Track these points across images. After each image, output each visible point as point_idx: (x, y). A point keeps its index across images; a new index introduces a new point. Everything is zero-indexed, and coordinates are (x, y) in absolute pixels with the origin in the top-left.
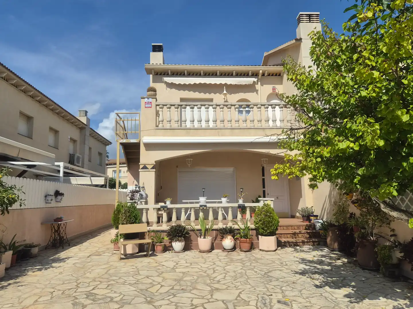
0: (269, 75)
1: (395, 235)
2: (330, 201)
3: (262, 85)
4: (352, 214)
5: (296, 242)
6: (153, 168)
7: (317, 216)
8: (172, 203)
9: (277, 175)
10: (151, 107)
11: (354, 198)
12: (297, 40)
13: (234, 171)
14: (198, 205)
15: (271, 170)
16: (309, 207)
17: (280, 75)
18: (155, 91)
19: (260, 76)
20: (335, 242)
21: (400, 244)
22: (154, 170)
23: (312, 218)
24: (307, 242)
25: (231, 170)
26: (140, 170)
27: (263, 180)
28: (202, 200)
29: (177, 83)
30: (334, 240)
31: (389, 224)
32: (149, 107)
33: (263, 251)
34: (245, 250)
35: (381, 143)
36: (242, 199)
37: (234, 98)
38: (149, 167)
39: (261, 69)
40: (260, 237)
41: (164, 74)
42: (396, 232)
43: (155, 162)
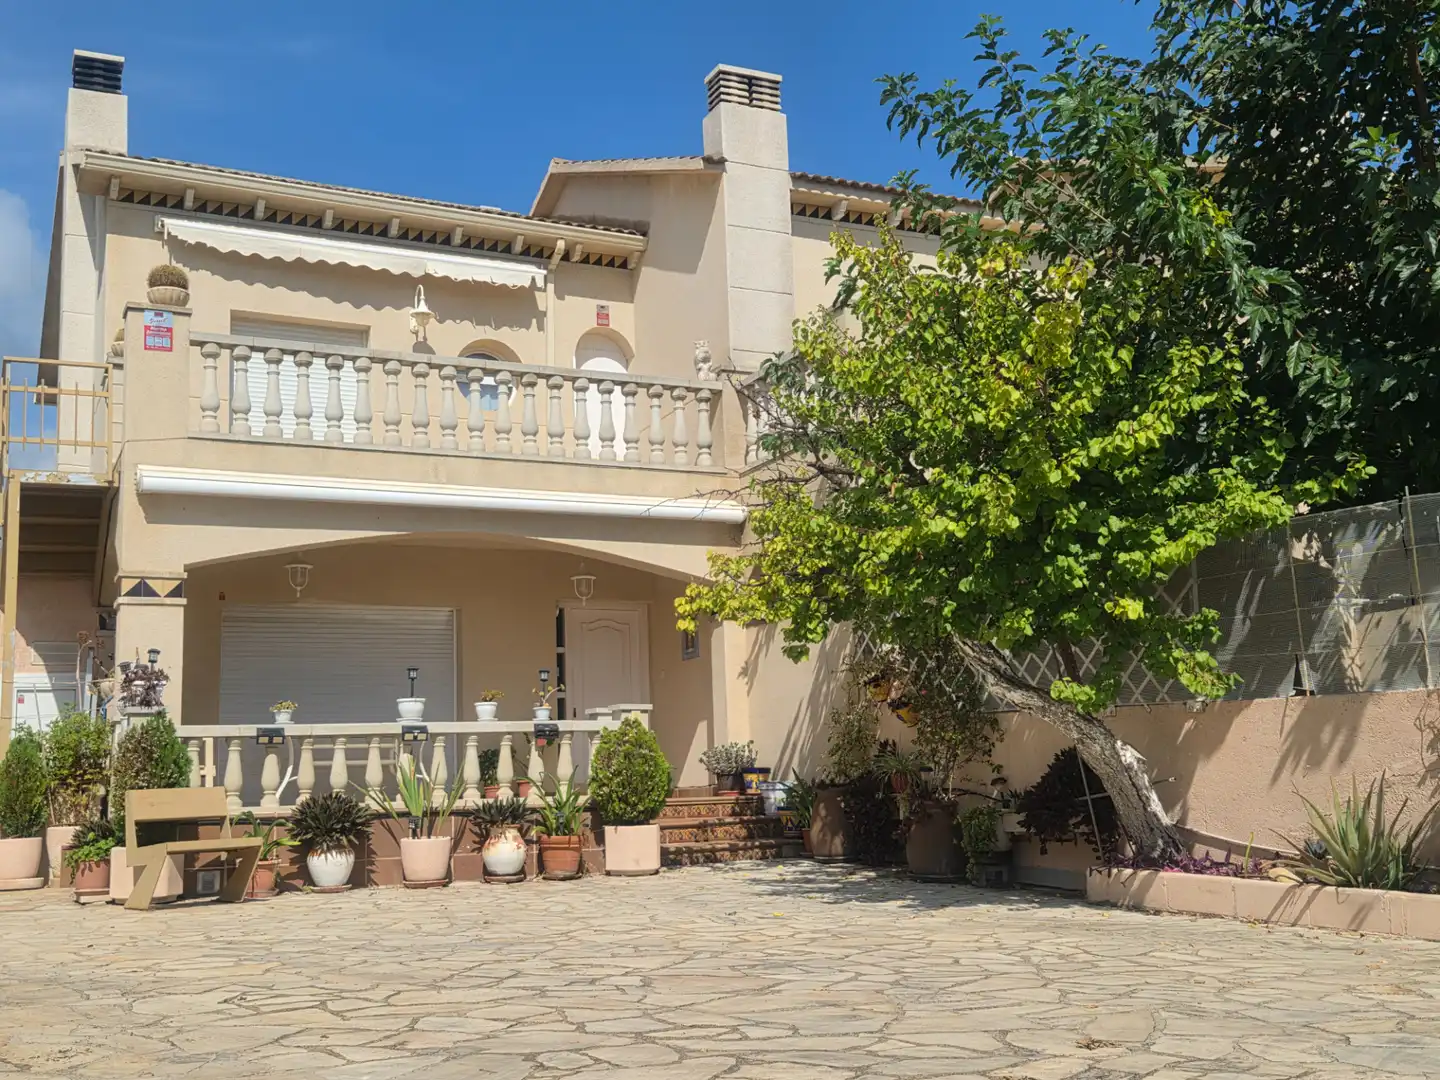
0: (585, 260)
1: (1003, 781)
2: (814, 718)
3: (560, 295)
4: (884, 745)
5: (713, 851)
6: (176, 593)
7: (765, 771)
8: (296, 718)
9: (694, 616)
10: (170, 350)
11: (893, 695)
12: (708, 160)
13: (449, 622)
14: (395, 728)
15: (677, 601)
16: (743, 741)
17: (624, 265)
18: (183, 284)
19: (556, 258)
20: (834, 834)
21: (1015, 795)
22: (184, 601)
23: (751, 777)
24: (745, 849)
25: (439, 615)
26: (120, 600)
27: (560, 658)
28: (410, 709)
29: (224, 249)
30: (831, 829)
31: (988, 753)
32: (162, 349)
33: (619, 874)
34: (561, 874)
35: (1014, 523)
36: (546, 706)
37: (453, 337)
38: (162, 588)
39: (561, 235)
40: (609, 830)
41: (162, 203)
42: (1005, 773)
43: (188, 568)
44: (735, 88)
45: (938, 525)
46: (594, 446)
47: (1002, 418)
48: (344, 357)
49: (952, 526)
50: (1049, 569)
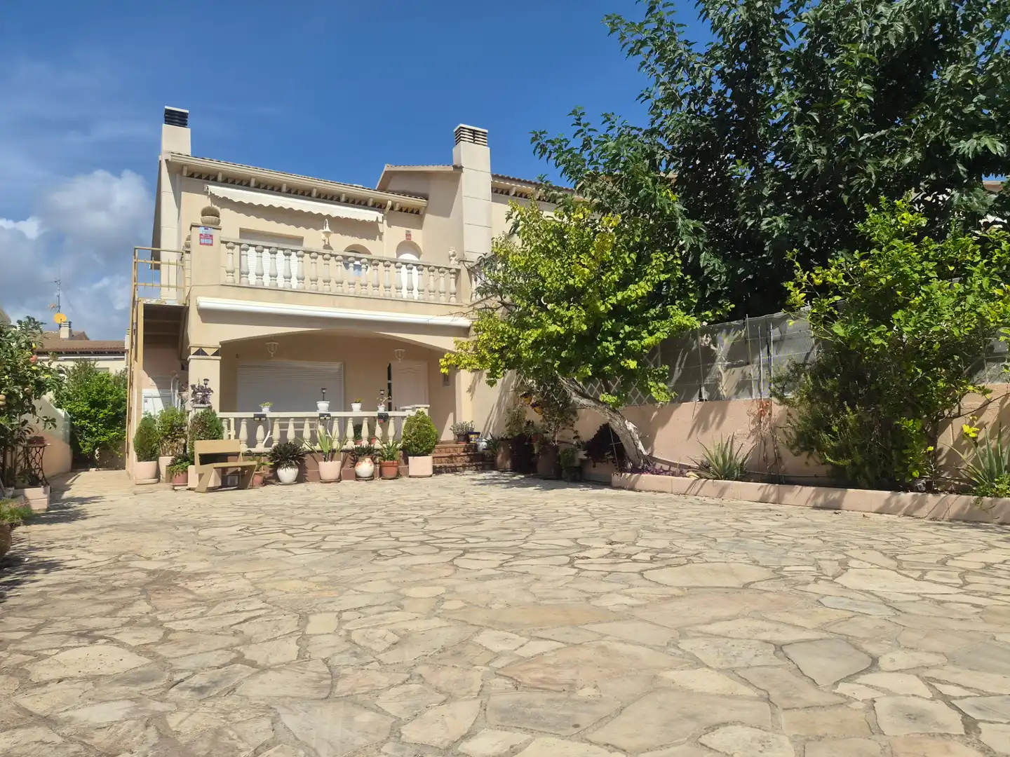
0: (401, 210)
1: (577, 437)
2: (499, 410)
3: (389, 225)
4: (529, 422)
5: (456, 467)
6: (215, 354)
7: (478, 433)
8: (272, 410)
9: (448, 367)
10: (212, 245)
11: (533, 401)
12: (455, 167)
13: (340, 369)
14: (316, 414)
15: (440, 360)
16: (469, 421)
17: (418, 213)
18: (217, 215)
19: (388, 209)
20: (507, 460)
21: (583, 443)
22: (220, 358)
23: (472, 436)
24: (469, 466)
25: (336, 366)
26: (190, 357)
27: (389, 386)
28: (323, 406)
29: (236, 200)
30: (505, 458)
31: (572, 426)
32: (207, 244)
33: (415, 477)
34: (389, 477)
35: (585, 327)
36: (383, 405)
37: (341, 243)
38: (210, 352)
39: (390, 198)
40: (410, 458)
41: (207, 178)
42: (579, 434)
43: (221, 343)
44: (467, 135)
45: (553, 328)
46: (405, 293)
47: (581, 283)
48: (292, 251)
49: (559, 329)
50: (599, 348)
